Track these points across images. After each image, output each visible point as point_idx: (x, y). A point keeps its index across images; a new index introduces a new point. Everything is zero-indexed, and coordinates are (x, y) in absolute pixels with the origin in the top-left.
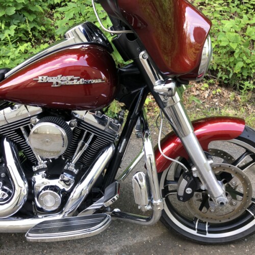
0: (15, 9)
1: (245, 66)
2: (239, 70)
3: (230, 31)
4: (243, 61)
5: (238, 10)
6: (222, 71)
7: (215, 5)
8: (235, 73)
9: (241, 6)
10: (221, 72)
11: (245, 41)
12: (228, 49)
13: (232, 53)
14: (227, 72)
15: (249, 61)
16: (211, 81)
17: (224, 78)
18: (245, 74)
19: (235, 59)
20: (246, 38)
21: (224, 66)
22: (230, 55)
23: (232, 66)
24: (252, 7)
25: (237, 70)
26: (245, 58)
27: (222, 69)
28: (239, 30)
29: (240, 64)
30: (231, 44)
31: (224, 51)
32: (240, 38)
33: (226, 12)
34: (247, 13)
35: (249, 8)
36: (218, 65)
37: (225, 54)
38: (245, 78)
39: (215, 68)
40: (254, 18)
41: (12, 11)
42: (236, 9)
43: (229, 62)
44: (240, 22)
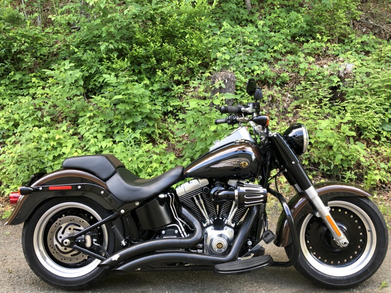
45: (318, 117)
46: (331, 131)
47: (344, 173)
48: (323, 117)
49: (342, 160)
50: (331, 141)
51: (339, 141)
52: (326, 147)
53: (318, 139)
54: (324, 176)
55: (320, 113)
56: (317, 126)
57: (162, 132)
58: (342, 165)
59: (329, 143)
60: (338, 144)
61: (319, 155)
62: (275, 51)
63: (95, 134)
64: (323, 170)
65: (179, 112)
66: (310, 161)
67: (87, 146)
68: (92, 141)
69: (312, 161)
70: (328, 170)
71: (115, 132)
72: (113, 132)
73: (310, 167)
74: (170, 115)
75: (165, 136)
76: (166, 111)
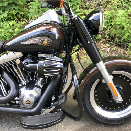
45: (118, 9)
46: (125, 18)
47: (128, 44)
48: (121, 9)
49: (128, 36)
50: (124, 24)
51: (129, 25)
52: (120, 27)
53: (116, 22)
54: (117, 45)
55: (120, 6)
56: (117, 14)
57: (24, 14)
58: (128, 39)
59: (122, 25)
60: (128, 26)
61: (116, 33)
64: (116, 41)
66: (109, 36)
69: (111, 36)
70: (119, 42)
73: (109, 39)
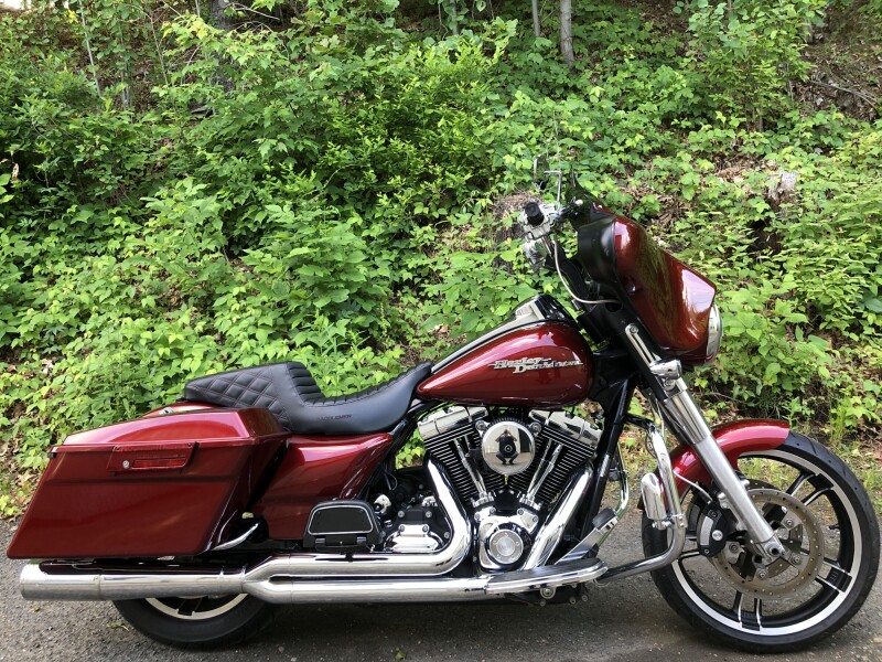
0: (348, 292)
1: (784, 372)
2: (775, 380)
3: (743, 310)
4: (779, 361)
5: (753, 274)
6: (741, 384)
7: (706, 266)
8: (769, 387)
9: (757, 267)
10: (739, 387)
11: (774, 326)
12: (746, 342)
13: (754, 350)
14: (752, 385)
15: (789, 361)
16: (722, 405)
17: (746, 398)
18: (788, 387)
19: (762, 359)
20: (777, 320)
21: (742, 373)
22: (752, 352)
23: (759, 373)
24: (778, 267)
25: (770, 378)
26: (781, 356)
27: (741, 381)
28: (760, 307)
29: (774, 368)
30: (749, 332)
31: (739, 346)
32: (765, 322)
33: (729, 277)
34: (770, 277)
35: (774, 269)
36: (731, 374)
37: (740, 351)
38: (791, 394)
39: (725, 379)
40: (783, 285)
41: (344, 296)
42: (746, 272)
43: (750, 366)
44: (760, 293)
62: (628, 151)
63: (251, 331)
65: (426, 281)
67: (234, 356)
68: (246, 344)
71: (293, 326)
72: (289, 327)
74: (406, 288)
75: (397, 333)
76: (397, 280)
